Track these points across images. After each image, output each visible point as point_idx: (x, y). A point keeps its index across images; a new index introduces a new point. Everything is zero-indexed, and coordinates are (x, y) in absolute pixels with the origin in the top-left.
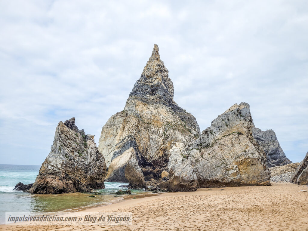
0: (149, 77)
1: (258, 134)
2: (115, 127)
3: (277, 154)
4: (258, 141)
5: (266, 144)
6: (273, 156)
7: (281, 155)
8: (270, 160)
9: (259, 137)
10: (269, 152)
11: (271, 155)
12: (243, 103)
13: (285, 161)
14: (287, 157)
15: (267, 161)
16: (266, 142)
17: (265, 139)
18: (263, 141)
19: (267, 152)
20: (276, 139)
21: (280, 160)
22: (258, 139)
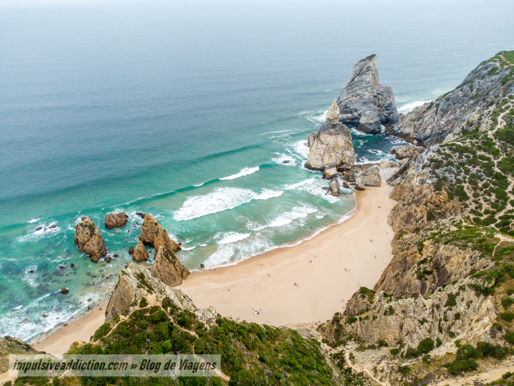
0: (331, 120)
1: (379, 90)
2: (319, 150)
3: (390, 107)
5: (384, 99)
6: (387, 108)
7: (393, 108)
9: (380, 92)
10: (385, 106)
11: (386, 107)
16: (385, 97)
17: (384, 94)
18: (382, 95)
19: (384, 105)
21: (392, 112)
22: (379, 94)
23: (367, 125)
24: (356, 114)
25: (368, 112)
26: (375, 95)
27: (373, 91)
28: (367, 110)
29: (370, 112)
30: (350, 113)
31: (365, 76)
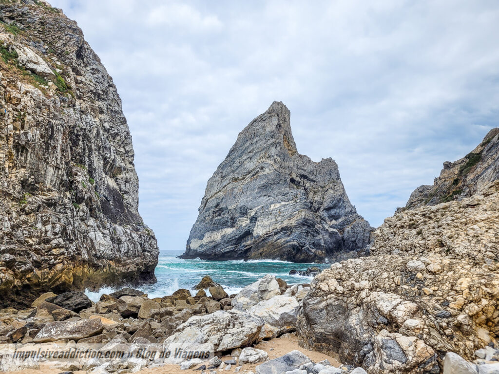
1: (305, 168)
3: (340, 208)
4: (305, 181)
5: (320, 189)
6: (332, 212)
7: (348, 210)
8: (325, 221)
9: (306, 173)
10: (325, 205)
11: (328, 209)
12: (278, 103)
13: (354, 220)
14: (359, 213)
15: (321, 221)
16: (321, 185)
17: (317, 178)
18: (314, 181)
19: (322, 204)
20: (338, 178)
21: (346, 220)
22: (304, 177)
23: (275, 238)
24: (244, 222)
25: (278, 205)
26: (294, 176)
27: (287, 164)
28: (271, 203)
29: (283, 203)
30: (229, 224)
31: (262, 124)
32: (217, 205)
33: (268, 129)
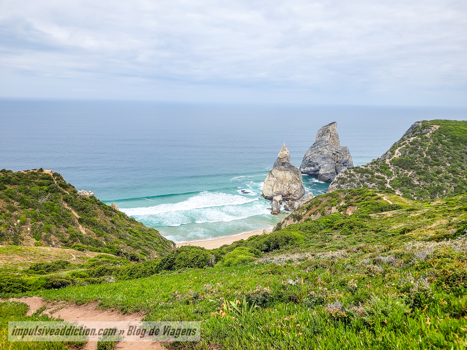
0: (281, 159)
1: (338, 149)
2: (270, 182)
5: (342, 157)
6: (344, 164)
10: (343, 162)
18: (341, 153)
22: (338, 152)
23: (324, 175)
24: (317, 167)
25: (327, 165)
26: (334, 152)
27: (332, 149)
28: (325, 164)
29: (328, 165)
30: (313, 166)
31: (325, 137)
32: (310, 160)
33: (326, 140)
